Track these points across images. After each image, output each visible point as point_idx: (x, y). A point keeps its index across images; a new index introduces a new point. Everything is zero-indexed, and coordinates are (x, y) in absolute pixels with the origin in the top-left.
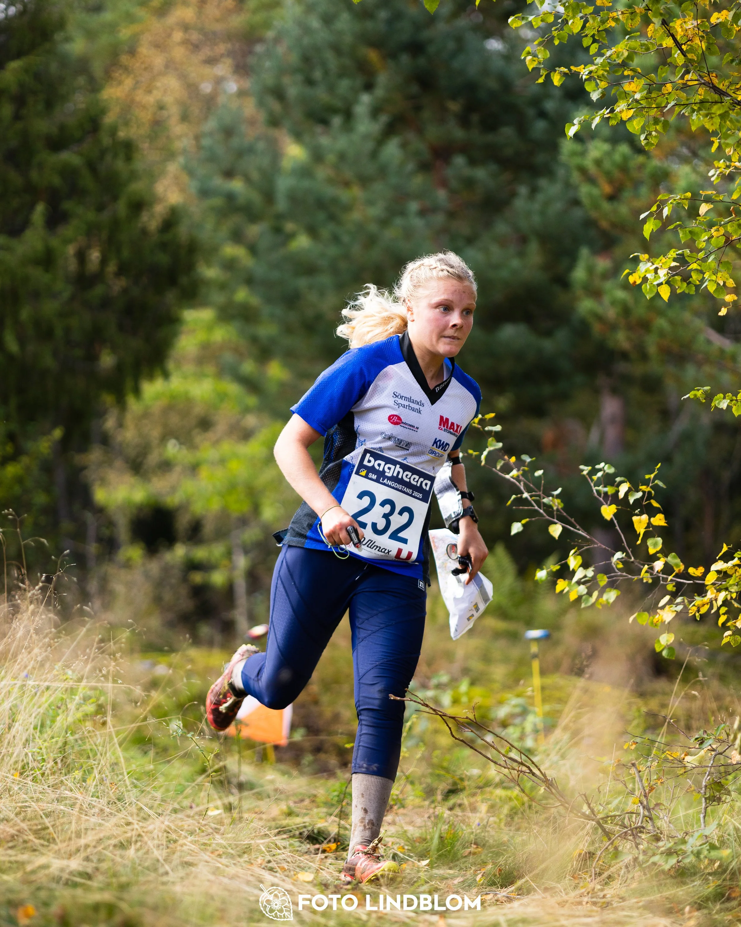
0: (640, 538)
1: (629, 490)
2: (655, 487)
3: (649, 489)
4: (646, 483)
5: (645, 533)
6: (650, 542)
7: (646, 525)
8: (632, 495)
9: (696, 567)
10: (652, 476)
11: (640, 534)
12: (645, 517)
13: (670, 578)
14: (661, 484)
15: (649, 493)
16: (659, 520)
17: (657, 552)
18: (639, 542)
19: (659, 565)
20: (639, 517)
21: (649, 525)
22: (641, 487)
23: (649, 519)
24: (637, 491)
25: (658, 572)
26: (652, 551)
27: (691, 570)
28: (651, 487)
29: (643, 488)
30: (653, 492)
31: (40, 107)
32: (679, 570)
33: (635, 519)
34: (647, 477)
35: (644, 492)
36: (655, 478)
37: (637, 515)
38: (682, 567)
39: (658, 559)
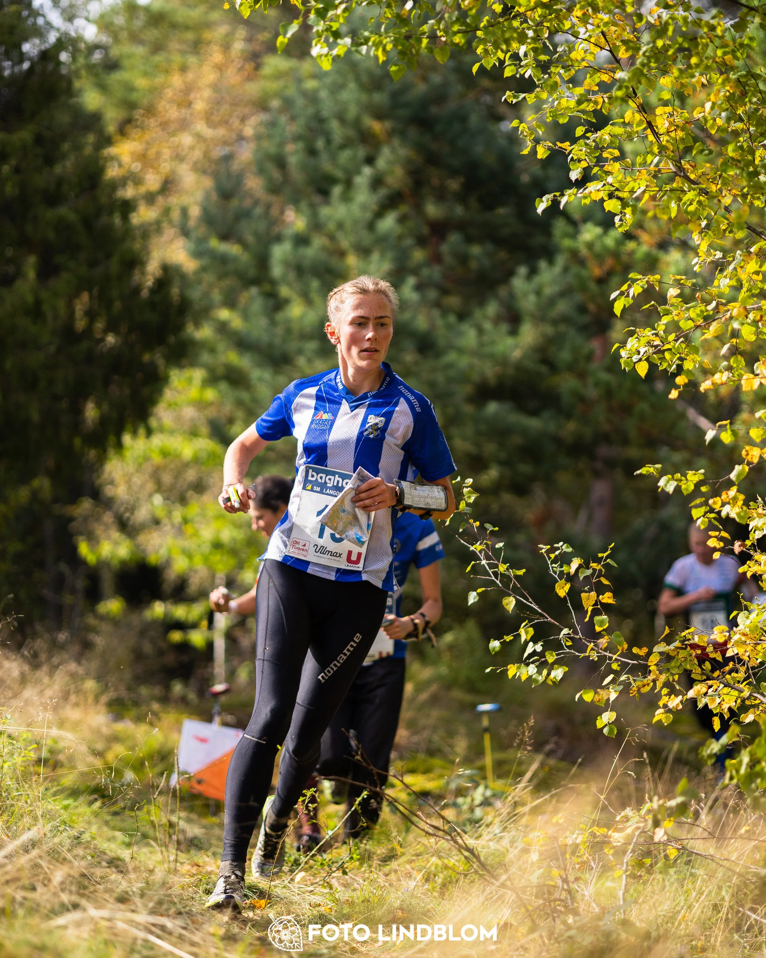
0: (588, 616)
1: (580, 566)
2: (607, 566)
3: (599, 567)
4: (598, 560)
5: (593, 610)
6: (597, 620)
7: (594, 602)
8: (582, 573)
9: (640, 648)
10: (605, 555)
11: (587, 611)
12: (593, 594)
13: (615, 657)
14: (613, 563)
15: (600, 570)
16: (607, 598)
17: (604, 630)
18: (587, 619)
19: (603, 643)
20: (587, 594)
21: (598, 602)
22: (591, 565)
23: (598, 596)
24: (588, 568)
26: (598, 629)
27: (635, 650)
28: (603, 566)
29: (594, 565)
30: (604, 570)
32: (624, 650)
33: (583, 595)
34: (600, 555)
35: (594, 570)
36: (607, 557)
37: (586, 592)
38: (626, 646)
39: (603, 637)
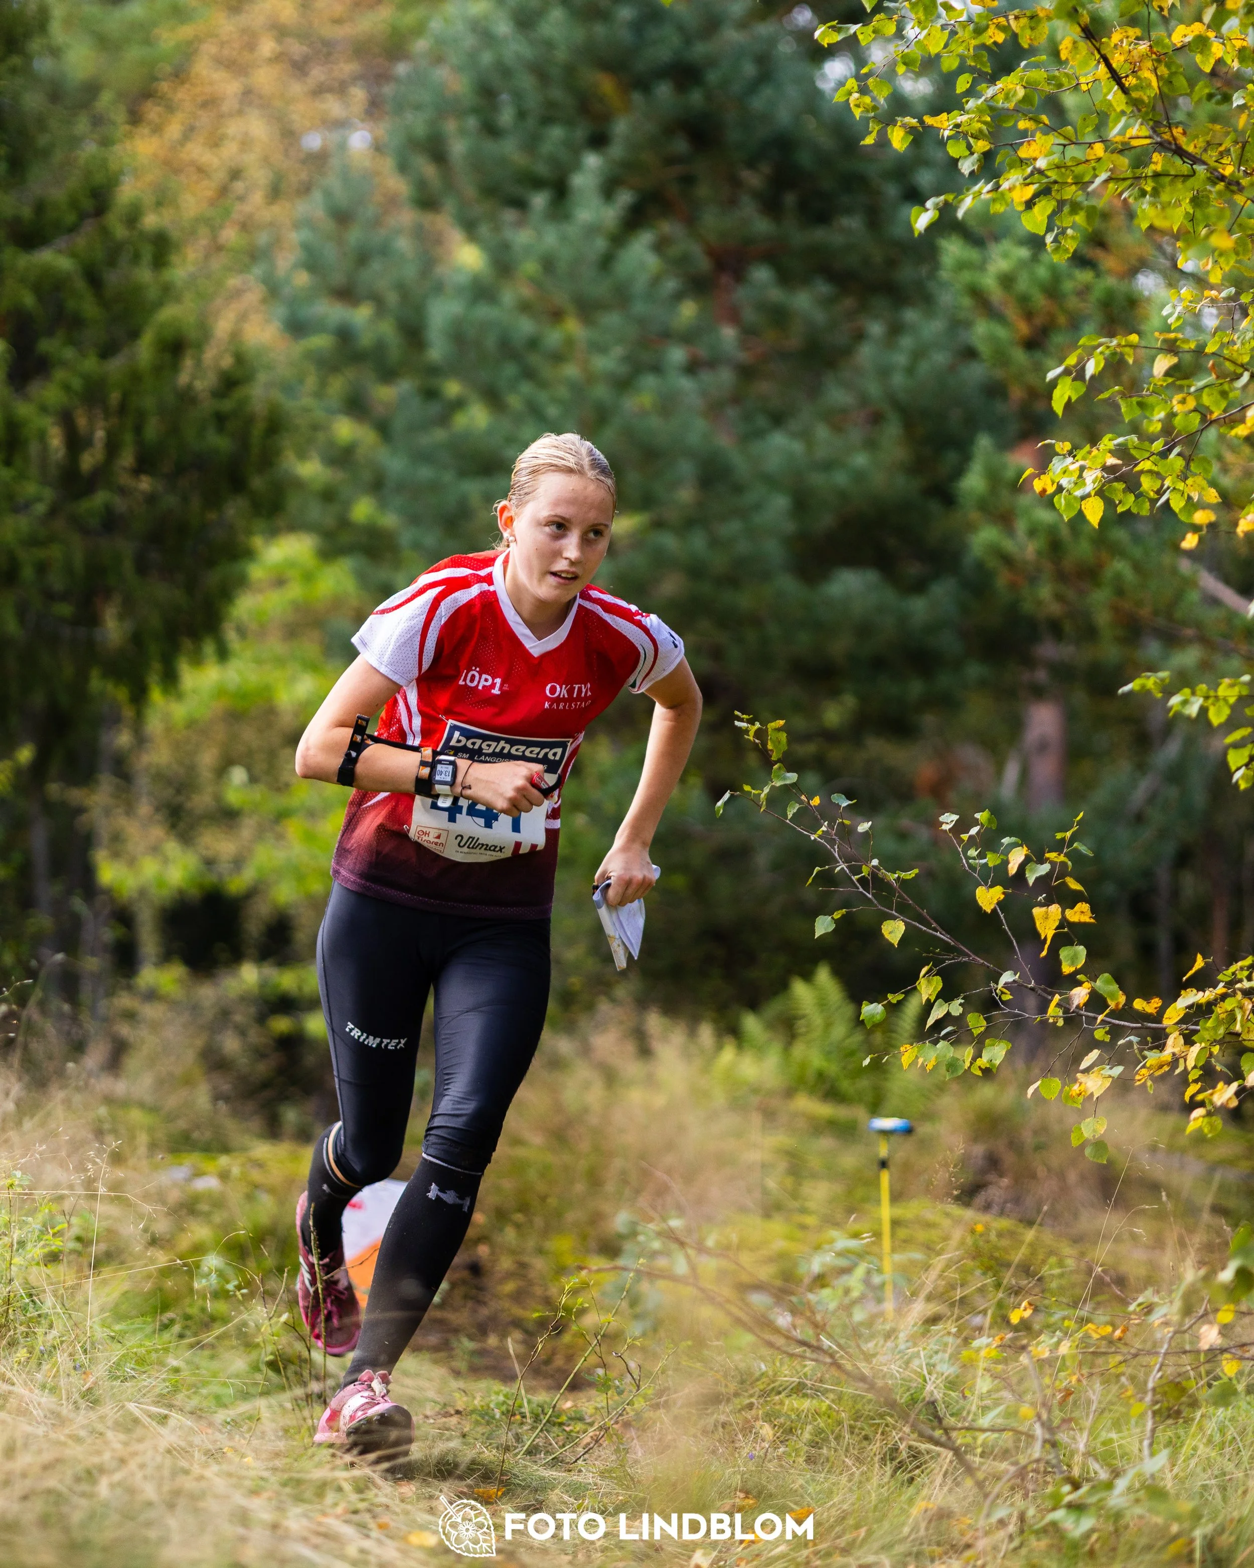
0: (1046, 946)
1: (1027, 860)
2: (1075, 856)
3: (1062, 858)
4: (1058, 846)
5: (1056, 937)
6: (1064, 953)
7: (1057, 923)
8: (1032, 871)
9: (1147, 999)
10: (1068, 834)
11: (1045, 938)
12: (1055, 909)
13: (1101, 1018)
14: (1084, 849)
15: (1063, 864)
16: (1080, 914)
17: (1077, 972)
18: (1044, 953)
19: (1080, 995)
20: (1044, 909)
21: (1063, 922)
22: (1047, 855)
23: (1063, 912)
24: (1041, 861)
25: (1078, 1007)
26: (1067, 969)
27: (1139, 1004)
28: (1066, 855)
29: (1052, 855)
30: (1069, 864)
32: (1117, 1004)
33: (1037, 911)
34: (1059, 836)
35: (1053, 864)
36: (1073, 838)
37: (1041, 905)
38: (1122, 999)
39: (1080, 984)
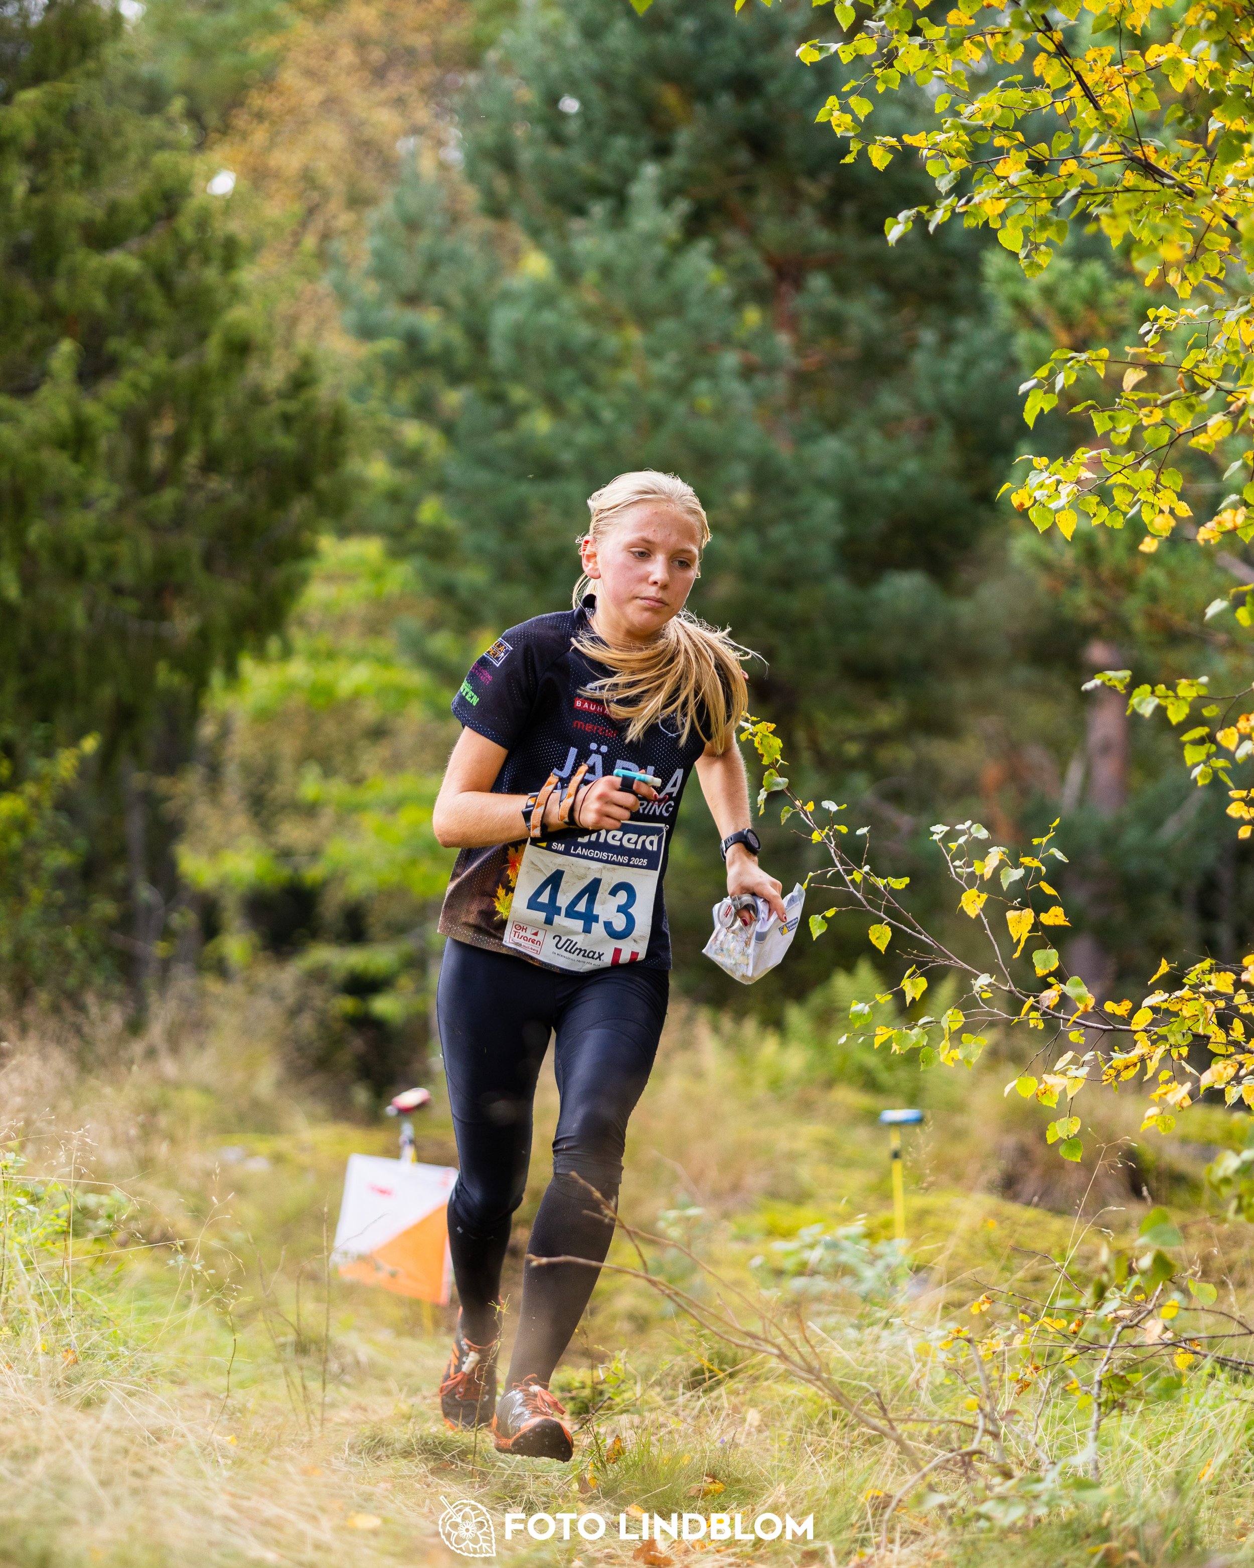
0: (1020, 948)
1: (1003, 863)
2: (1051, 862)
3: (1036, 863)
4: (1033, 852)
5: (1029, 938)
6: (1038, 956)
7: (1030, 927)
8: (1006, 875)
9: (1118, 1001)
10: (1044, 840)
11: (1019, 941)
12: (1029, 914)
13: (1072, 1019)
14: (1059, 855)
15: (1038, 869)
16: (1055, 917)
17: (1051, 974)
18: (1017, 955)
19: (1050, 997)
20: (1018, 912)
21: (1037, 925)
22: (1022, 860)
23: (1037, 915)
24: (1017, 865)
25: (1048, 1007)
26: (1040, 971)
27: (1109, 1006)
28: (1041, 861)
29: (1026, 860)
30: (1044, 869)
31: (76, 170)
32: (1086, 1006)
33: (1011, 915)
34: (1036, 841)
35: (1028, 869)
36: (1050, 844)
37: (1016, 909)
38: (1091, 1000)
39: (1049, 986)
